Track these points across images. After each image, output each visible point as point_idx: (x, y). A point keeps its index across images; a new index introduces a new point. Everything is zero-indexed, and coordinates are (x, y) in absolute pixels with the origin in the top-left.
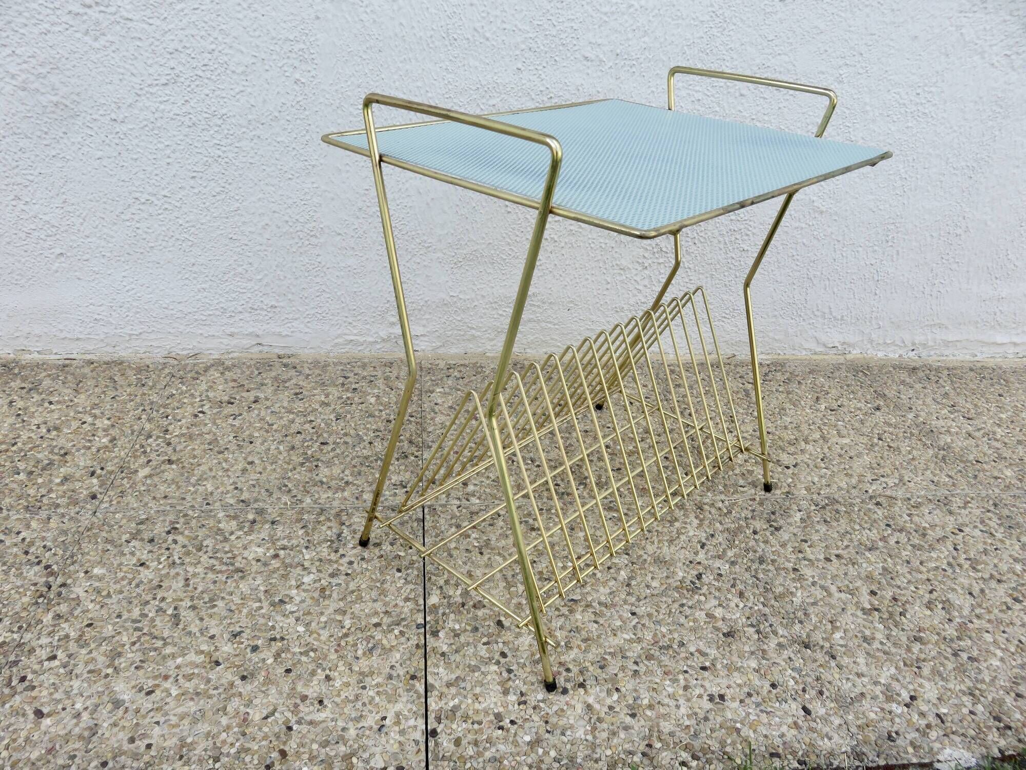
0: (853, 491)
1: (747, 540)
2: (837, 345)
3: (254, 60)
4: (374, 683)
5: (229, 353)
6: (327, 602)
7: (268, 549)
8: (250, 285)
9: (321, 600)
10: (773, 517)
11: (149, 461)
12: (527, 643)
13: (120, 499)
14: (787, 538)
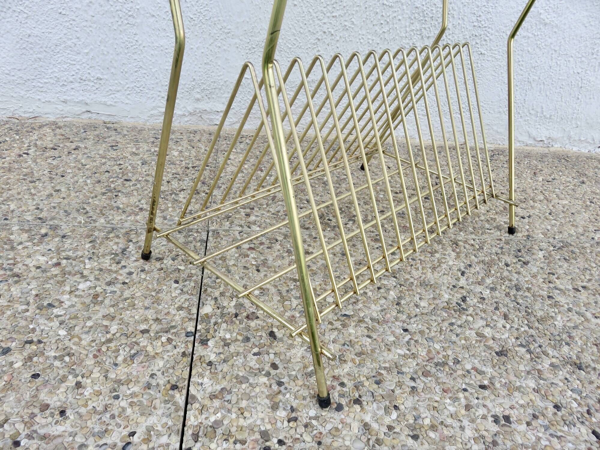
0: (582, 237)
1: (501, 271)
2: (544, 139)
4: (129, 392)
5: (64, 118)
6: (97, 308)
7: (52, 258)
8: (79, 57)
9: (92, 305)
10: (520, 254)
12: (299, 355)
14: (536, 271)
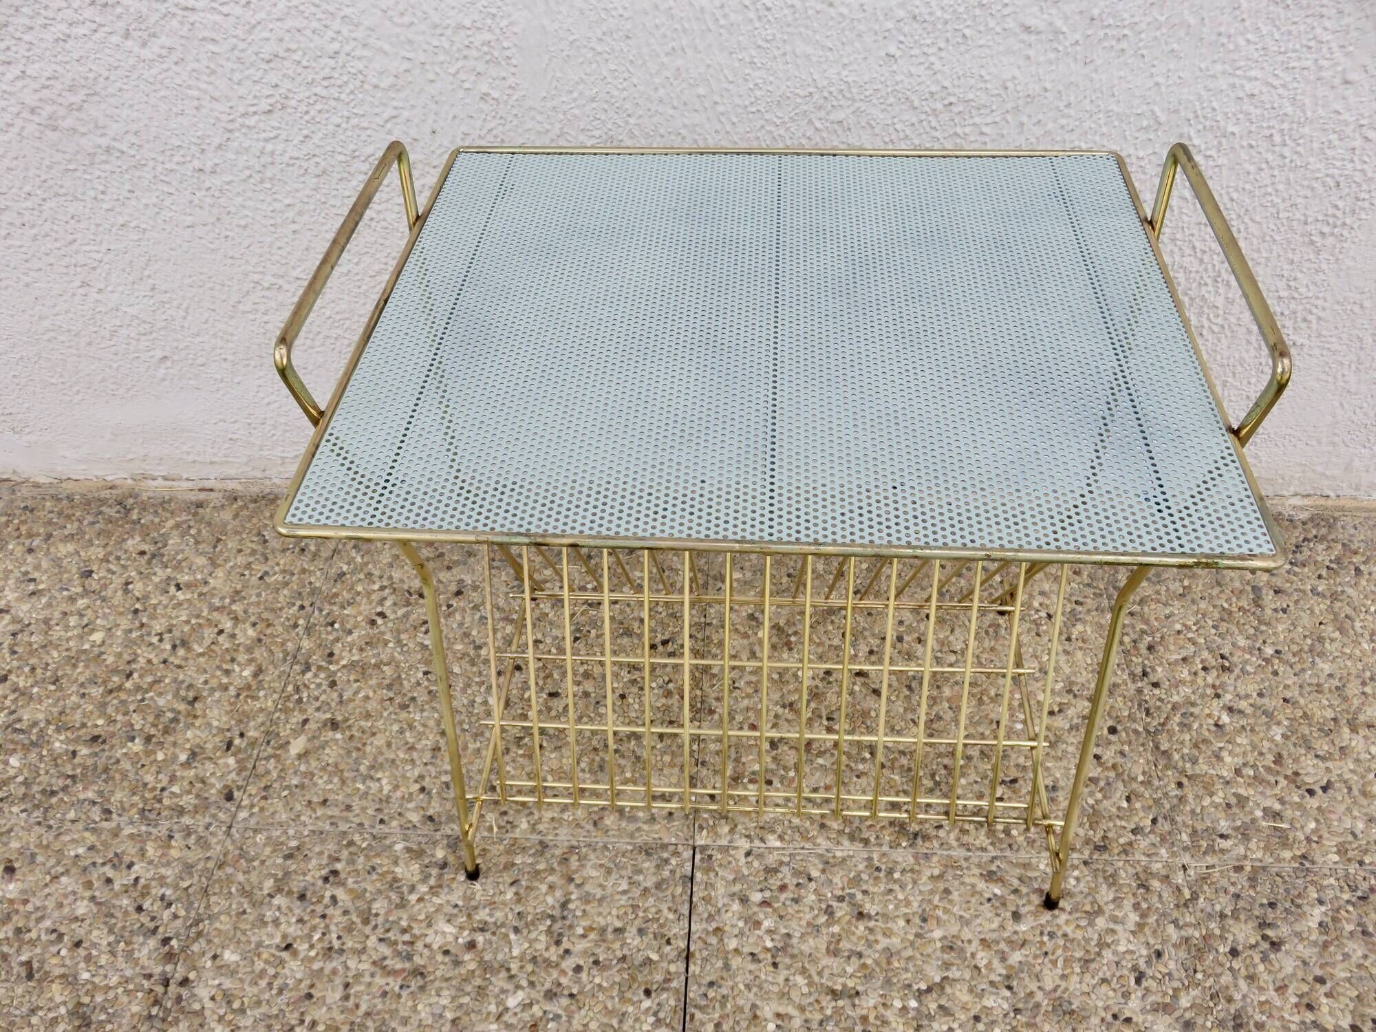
1: (1219, 970)
3: (406, 65)
7: (461, 928)
10: (1271, 915)
11: (306, 721)
13: (263, 803)
14: (1289, 970)
